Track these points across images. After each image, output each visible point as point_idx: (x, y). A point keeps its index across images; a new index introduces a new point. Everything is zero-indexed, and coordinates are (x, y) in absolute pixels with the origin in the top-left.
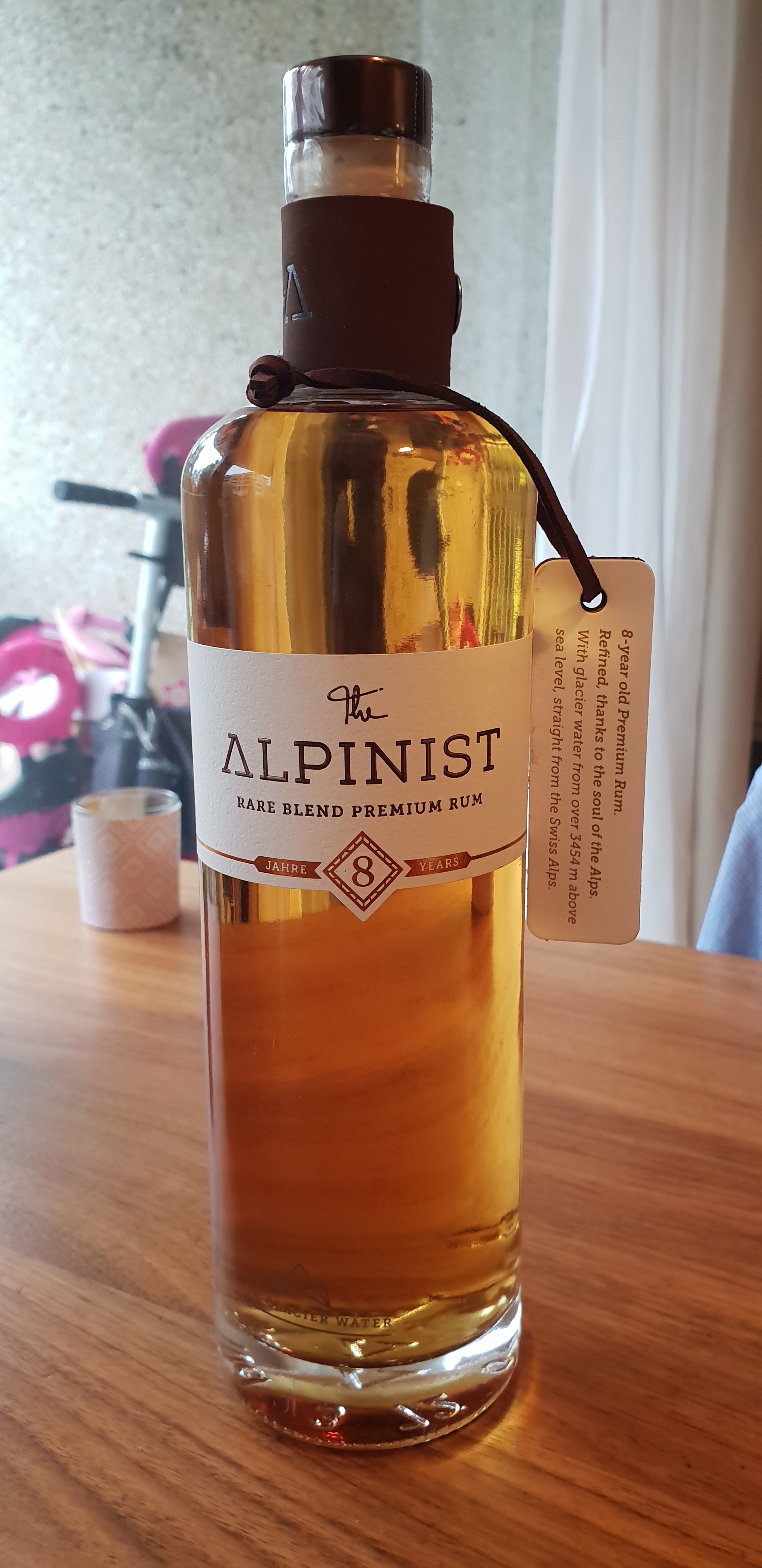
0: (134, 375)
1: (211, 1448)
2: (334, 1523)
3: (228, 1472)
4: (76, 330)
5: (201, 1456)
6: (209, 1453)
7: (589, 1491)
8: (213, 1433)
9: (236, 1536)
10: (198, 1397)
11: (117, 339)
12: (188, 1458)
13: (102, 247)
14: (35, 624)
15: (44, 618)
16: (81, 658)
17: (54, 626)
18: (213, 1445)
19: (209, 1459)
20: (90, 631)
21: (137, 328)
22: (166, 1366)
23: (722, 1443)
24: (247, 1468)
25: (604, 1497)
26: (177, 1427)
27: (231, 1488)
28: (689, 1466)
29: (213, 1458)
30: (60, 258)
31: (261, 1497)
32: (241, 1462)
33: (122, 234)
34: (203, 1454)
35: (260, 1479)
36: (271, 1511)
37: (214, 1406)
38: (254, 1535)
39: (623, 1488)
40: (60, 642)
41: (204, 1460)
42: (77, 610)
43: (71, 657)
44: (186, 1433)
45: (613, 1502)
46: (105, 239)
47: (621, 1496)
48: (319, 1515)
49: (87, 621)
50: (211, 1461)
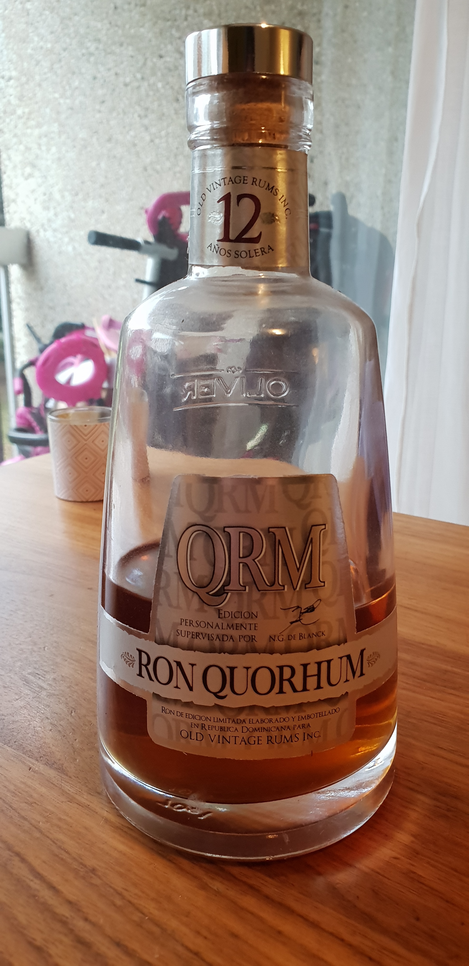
0: (145, 169)
1: (39, 874)
2: (118, 944)
3: (46, 894)
4: (109, 140)
5: (29, 879)
6: (36, 877)
7: (332, 934)
8: (44, 862)
9: (39, 949)
10: (41, 832)
11: (135, 145)
12: (19, 881)
13: (126, 85)
14: (82, 327)
15: (87, 324)
16: (108, 349)
17: (93, 329)
18: (41, 871)
19: (35, 883)
20: (112, 330)
21: (148, 138)
22: (23, 805)
23: (447, 901)
24: (62, 893)
25: (342, 940)
26: (18, 854)
27: (46, 908)
28: (418, 919)
29: (38, 882)
30: (100, 92)
31: (67, 918)
32: (60, 888)
33: (139, 76)
34: (31, 878)
35: (70, 902)
36: (72, 931)
37: (51, 839)
38: (53, 950)
39: (360, 934)
40: (96, 339)
41: (32, 884)
42: (105, 318)
43: (104, 349)
44: (23, 860)
45: (350, 946)
46: (128, 80)
47: (356, 940)
48: (109, 937)
49: (111, 324)
50: (36, 884)
